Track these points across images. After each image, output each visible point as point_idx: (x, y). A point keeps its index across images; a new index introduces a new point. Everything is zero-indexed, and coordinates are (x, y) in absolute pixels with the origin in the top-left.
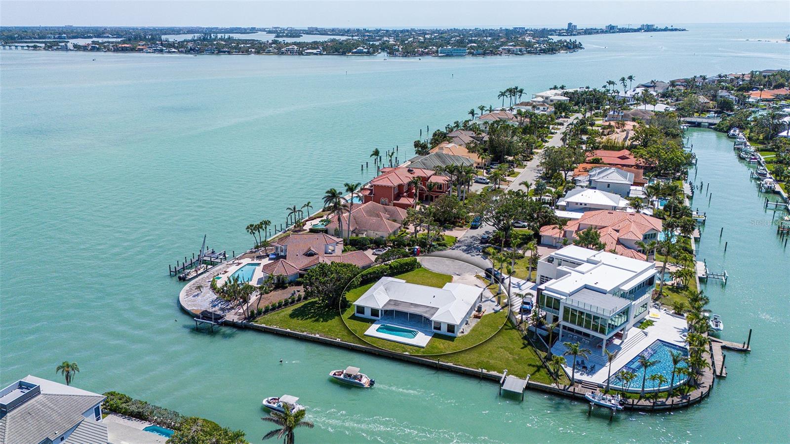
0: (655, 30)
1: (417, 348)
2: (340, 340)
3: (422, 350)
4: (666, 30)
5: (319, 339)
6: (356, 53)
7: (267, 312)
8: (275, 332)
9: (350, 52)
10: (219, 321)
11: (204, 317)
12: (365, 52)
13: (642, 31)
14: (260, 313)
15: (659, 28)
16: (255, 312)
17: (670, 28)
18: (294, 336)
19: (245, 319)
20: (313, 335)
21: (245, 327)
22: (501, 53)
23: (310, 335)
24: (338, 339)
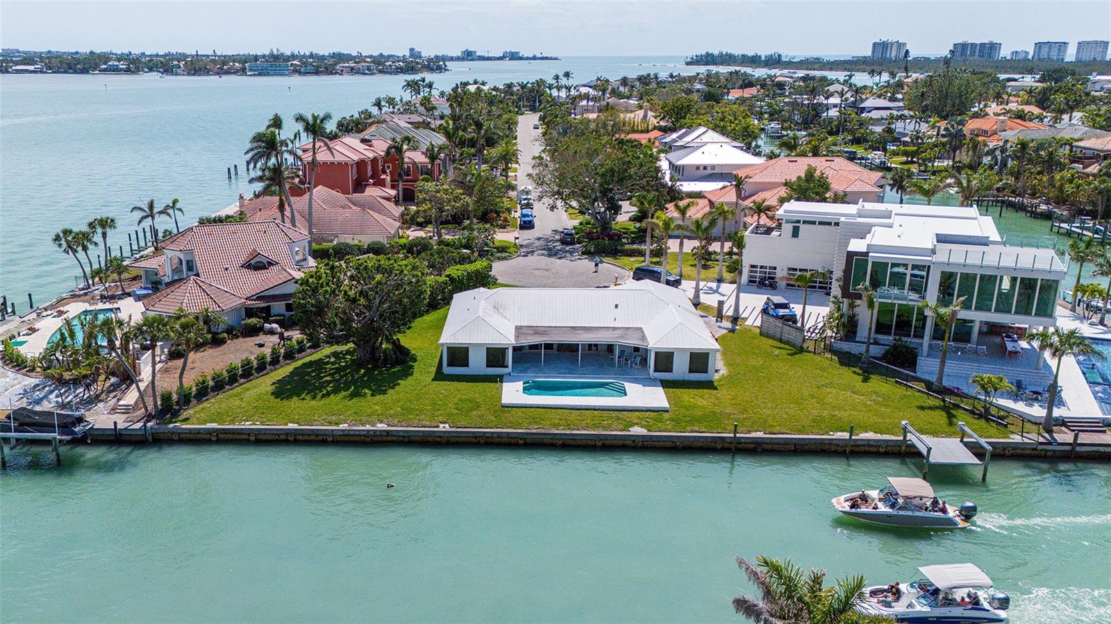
0: (521, 58)
1: (652, 413)
2: (447, 425)
3: (666, 415)
4: (534, 58)
5: (388, 432)
6: (105, 70)
7: (205, 395)
8: (252, 438)
9: (95, 69)
10: (76, 430)
11: (21, 424)
12: (121, 70)
13: (507, 59)
14: (185, 400)
15: (525, 56)
16: (175, 397)
17: (540, 56)
18: (313, 437)
19: (149, 417)
20: (368, 427)
21: (153, 439)
22: (342, 71)
23: (361, 428)
24: (442, 426)
